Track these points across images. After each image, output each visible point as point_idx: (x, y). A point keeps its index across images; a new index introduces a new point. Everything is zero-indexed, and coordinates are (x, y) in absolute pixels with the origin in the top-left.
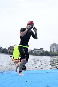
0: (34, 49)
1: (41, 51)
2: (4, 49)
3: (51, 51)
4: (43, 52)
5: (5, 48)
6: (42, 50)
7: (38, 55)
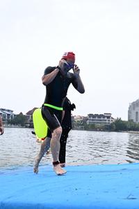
0: (90, 115)
1: (106, 119)
2: (18, 115)
3: (129, 120)
4: (111, 122)
5: (21, 113)
6: (108, 117)
7: (100, 130)
